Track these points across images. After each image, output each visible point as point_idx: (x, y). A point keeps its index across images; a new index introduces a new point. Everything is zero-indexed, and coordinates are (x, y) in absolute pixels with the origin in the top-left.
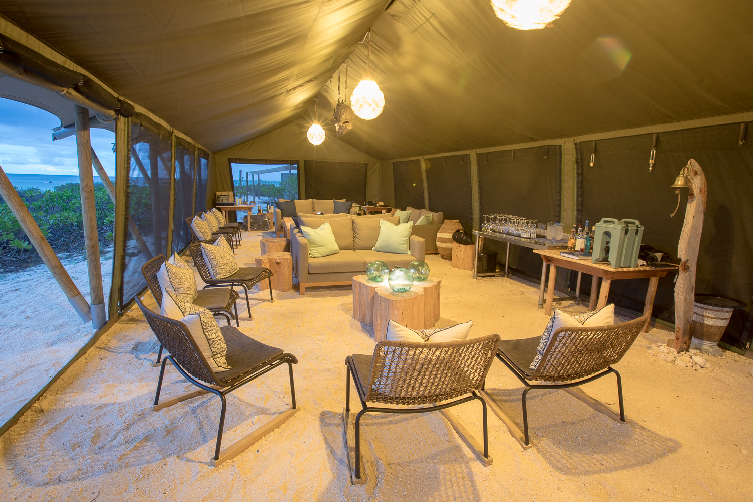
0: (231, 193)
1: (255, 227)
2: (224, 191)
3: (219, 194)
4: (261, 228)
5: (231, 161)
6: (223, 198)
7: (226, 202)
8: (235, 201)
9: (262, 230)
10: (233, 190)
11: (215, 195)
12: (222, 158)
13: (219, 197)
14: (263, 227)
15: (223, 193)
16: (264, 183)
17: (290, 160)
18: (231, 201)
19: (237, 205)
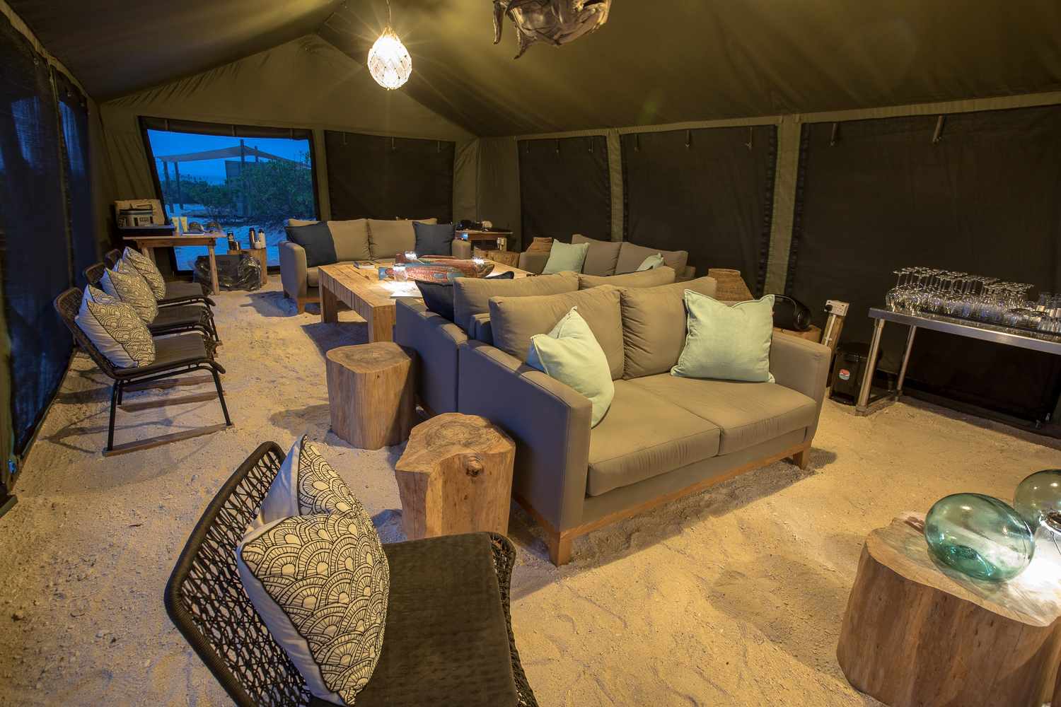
0: (156, 204)
1: (227, 282)
2: (136, 198)
3: (123, 205)
4: (242, 283)
5: (145, 124)
6: (138, 217)
7: (148, 225)
8: (168, 222)
9: (244, 288)
10: (159, 195)
11: (113, 208)
12: (121, 116)
13: (125, 213)
14: (247, 282)
15: (135, 204)
16: (186, 179)
17: (293, 129)
18: (159, 221)
19: (178, 235)
